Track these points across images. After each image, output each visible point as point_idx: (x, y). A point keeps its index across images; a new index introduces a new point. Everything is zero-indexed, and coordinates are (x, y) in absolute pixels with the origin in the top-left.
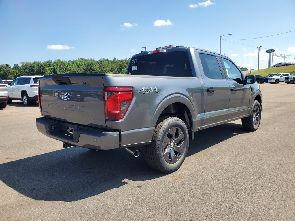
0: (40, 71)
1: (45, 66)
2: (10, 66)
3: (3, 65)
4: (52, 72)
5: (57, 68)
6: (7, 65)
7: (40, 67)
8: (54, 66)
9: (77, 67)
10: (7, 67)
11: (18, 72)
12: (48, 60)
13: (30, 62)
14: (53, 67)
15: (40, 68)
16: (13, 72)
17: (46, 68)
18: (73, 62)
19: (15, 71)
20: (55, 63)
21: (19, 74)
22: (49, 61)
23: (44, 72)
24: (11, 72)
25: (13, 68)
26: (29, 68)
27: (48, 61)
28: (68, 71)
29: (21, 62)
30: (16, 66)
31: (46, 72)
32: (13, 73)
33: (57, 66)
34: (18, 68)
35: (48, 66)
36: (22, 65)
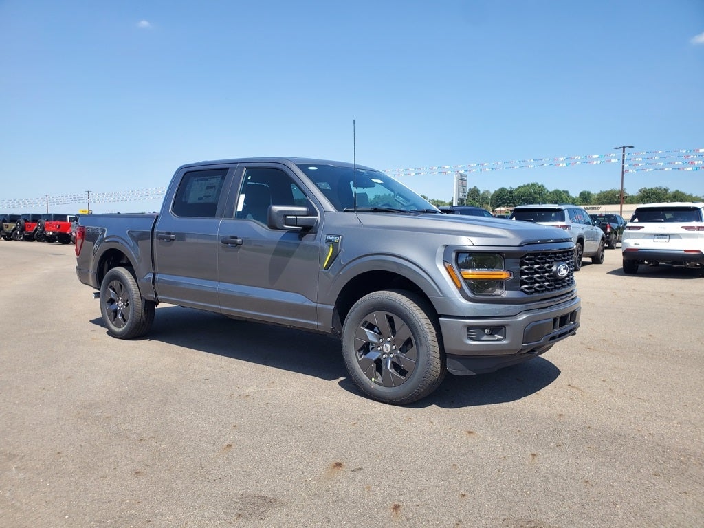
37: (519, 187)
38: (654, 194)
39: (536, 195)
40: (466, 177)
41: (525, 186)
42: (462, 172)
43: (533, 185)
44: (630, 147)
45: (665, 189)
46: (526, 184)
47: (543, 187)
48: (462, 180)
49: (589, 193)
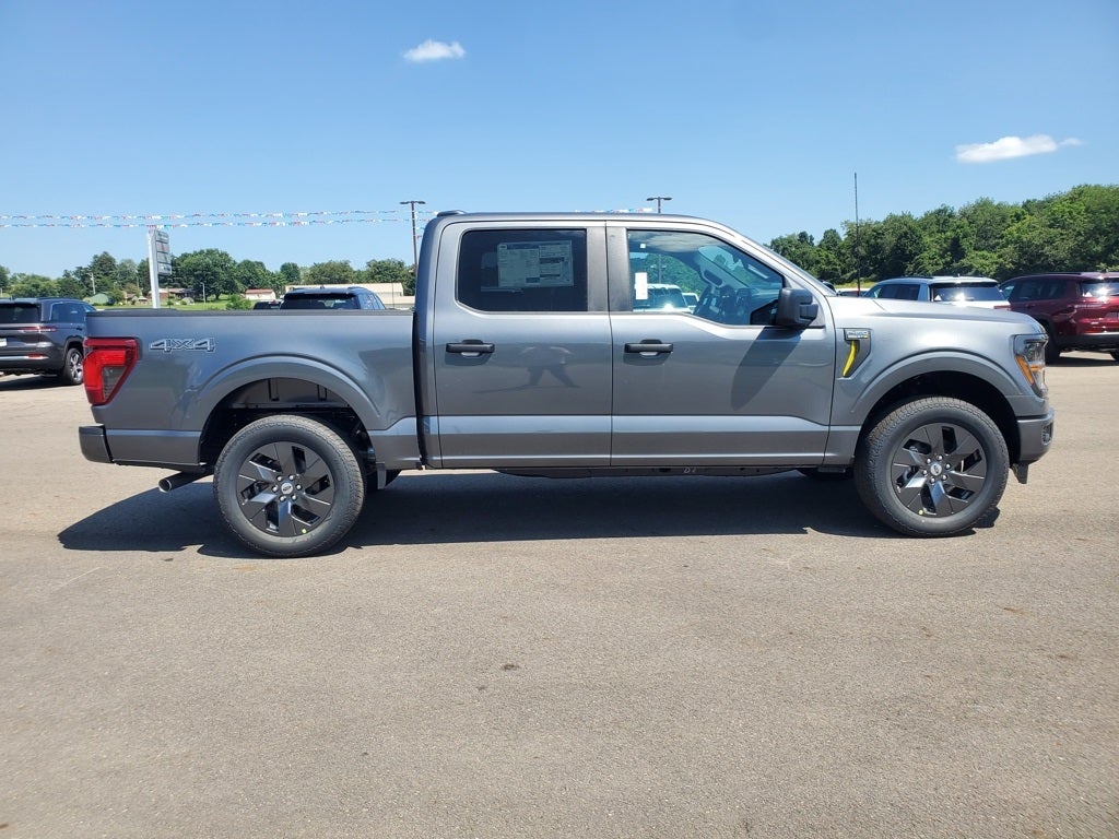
0: (903, 251)
1: (925, 229)
2: (812, 239)
3: (793, 236)
4: (945, 252)
5: (965, 236)
6: (803, 236)
7: (906, 233)
8: (958, 227)
9: (1051, 226)
10: (802, 242)
11: (832, 257)
12: (938, 207)
13: (874, 219)
14: (954, 231)
15: (904, 241)
16: (818, 258)
17: (927, 239)
18: (1041, 206)
19: (824, 253)
20: (964, 214)
21: (835, 264)
22: (945, 210)
23: (916, 254)
24: (811, 258)
25: (820, 246)
26: (867, 242)
27: (940, 211)
28: (1008, 243)
29: (846, 222)
30: (831, 237)
31: (925, 254)
32: (818, 262)
33: (967, 229)
34: (835, 245)
35: (934, 228)
36: (845, 231)
37: (185, 256)
38: (387, 269)
39: (216, 269)
40: (167, 236)
41: (196, 254)
42: (160, 227)
43: (210, 252)
44: (420, 203)
45: (399, 263)
46: (198, 251)
47: (227, 255)
48: (161, 240)
49: (295, 267)
